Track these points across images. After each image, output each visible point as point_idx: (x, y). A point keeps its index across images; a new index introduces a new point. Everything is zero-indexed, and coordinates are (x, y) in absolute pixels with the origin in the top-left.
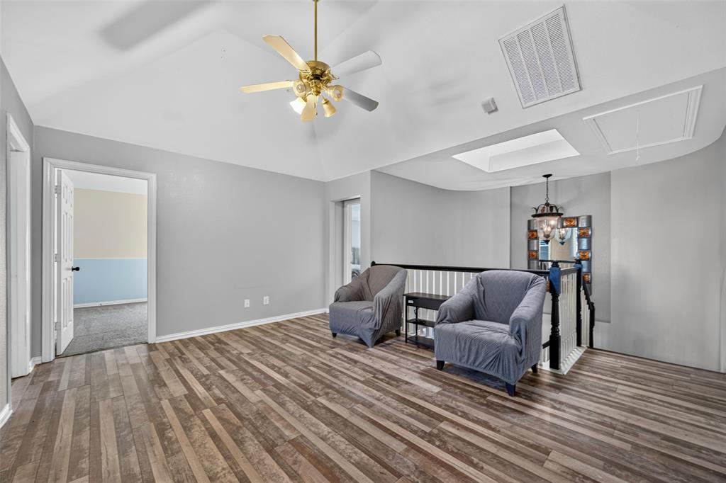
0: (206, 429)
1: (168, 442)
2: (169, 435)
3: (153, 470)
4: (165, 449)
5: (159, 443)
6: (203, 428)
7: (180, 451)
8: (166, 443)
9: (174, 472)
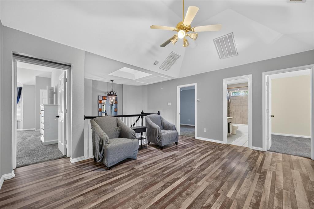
0: (238, 190)
1: (257, 198)
2: (254, 200)
3: (269, 194)
4: (260, 196)
5: (261, 200)
6: (239, 191)
7: (256, 191)
8: (259, 198)
9: (262, 188)
